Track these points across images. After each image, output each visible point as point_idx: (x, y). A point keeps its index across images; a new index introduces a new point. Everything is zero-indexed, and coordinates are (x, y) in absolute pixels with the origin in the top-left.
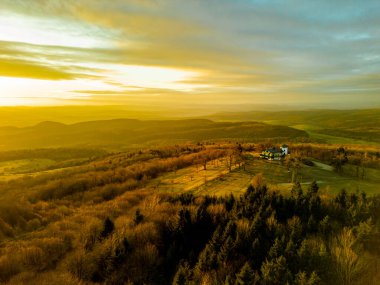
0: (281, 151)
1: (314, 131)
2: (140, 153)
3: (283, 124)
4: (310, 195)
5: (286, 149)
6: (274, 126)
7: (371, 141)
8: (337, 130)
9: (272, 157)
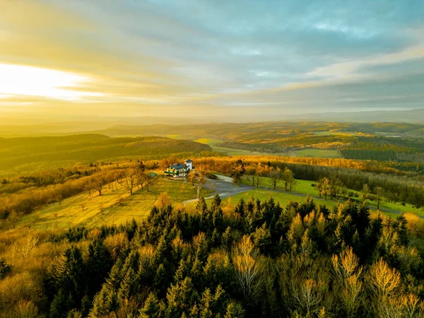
0: (186, 167)
1: (216, 145)
2: (5, 182)
3: (188, 138)
4: (214, 208)
5: (190, 164)
6: (178, 141)
7: (264, 151)
8: (235, 143)
9: (177, 174)
